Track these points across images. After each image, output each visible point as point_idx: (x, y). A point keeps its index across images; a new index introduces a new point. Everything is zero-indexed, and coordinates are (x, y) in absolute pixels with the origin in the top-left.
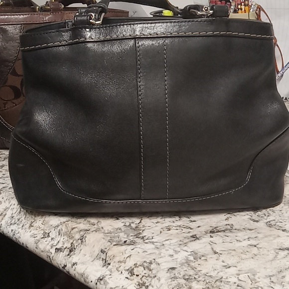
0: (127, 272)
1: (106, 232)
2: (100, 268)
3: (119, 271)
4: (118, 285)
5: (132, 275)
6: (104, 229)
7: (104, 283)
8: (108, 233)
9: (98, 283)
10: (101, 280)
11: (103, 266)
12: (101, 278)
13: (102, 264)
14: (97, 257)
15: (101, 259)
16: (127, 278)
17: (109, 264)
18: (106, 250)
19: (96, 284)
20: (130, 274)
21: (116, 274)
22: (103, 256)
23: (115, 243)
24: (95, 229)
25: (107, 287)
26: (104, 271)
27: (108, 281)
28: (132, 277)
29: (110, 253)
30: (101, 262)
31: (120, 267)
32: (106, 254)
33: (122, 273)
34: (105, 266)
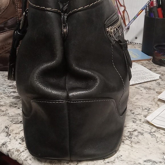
0: (20, 140)
1: (10, 116)
2: (4, 137)
3: (15, 139)
4: (14, 148)
5: (23, 142)
6: (9, 114)
7: (6, 147)
8: (11, 117)
9: (2, 147)
10: (4, 144)
11: (6, 137)
12: (4, 143)
13: (6, 135)
14: (3, 131)
15: (5, 132)
16: (20, 143)
17: (10, 135)
18: (8, 127)
19: (1, 147)
20: (22, 141)
21: (13, 141)
22: (6, 130)
23: (14, 122)
24: (3, 114)
25: (7, 149)
26: (7, 139)
27: (8, 145)
28: (23, 143)
29: (11, 128)
30: (5, 134)
31: (16, 136)
32: (8, 129)
33: (17, 140)
34: (7, 136)
